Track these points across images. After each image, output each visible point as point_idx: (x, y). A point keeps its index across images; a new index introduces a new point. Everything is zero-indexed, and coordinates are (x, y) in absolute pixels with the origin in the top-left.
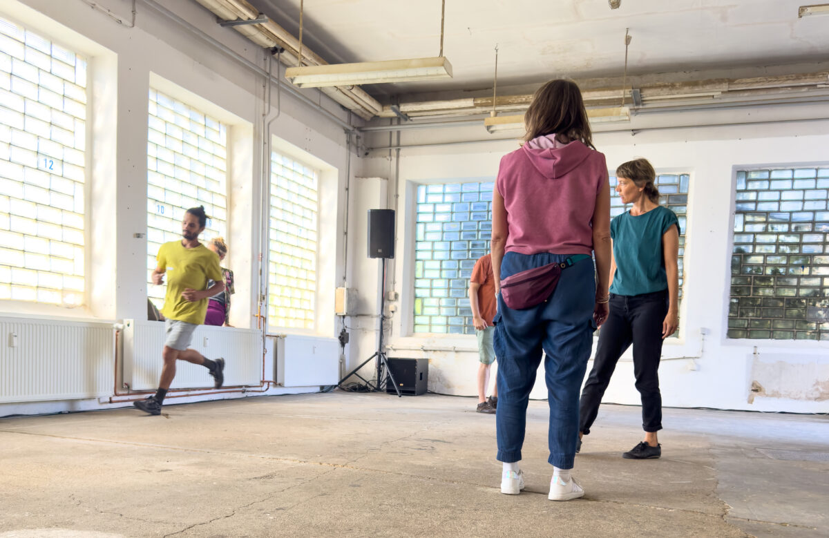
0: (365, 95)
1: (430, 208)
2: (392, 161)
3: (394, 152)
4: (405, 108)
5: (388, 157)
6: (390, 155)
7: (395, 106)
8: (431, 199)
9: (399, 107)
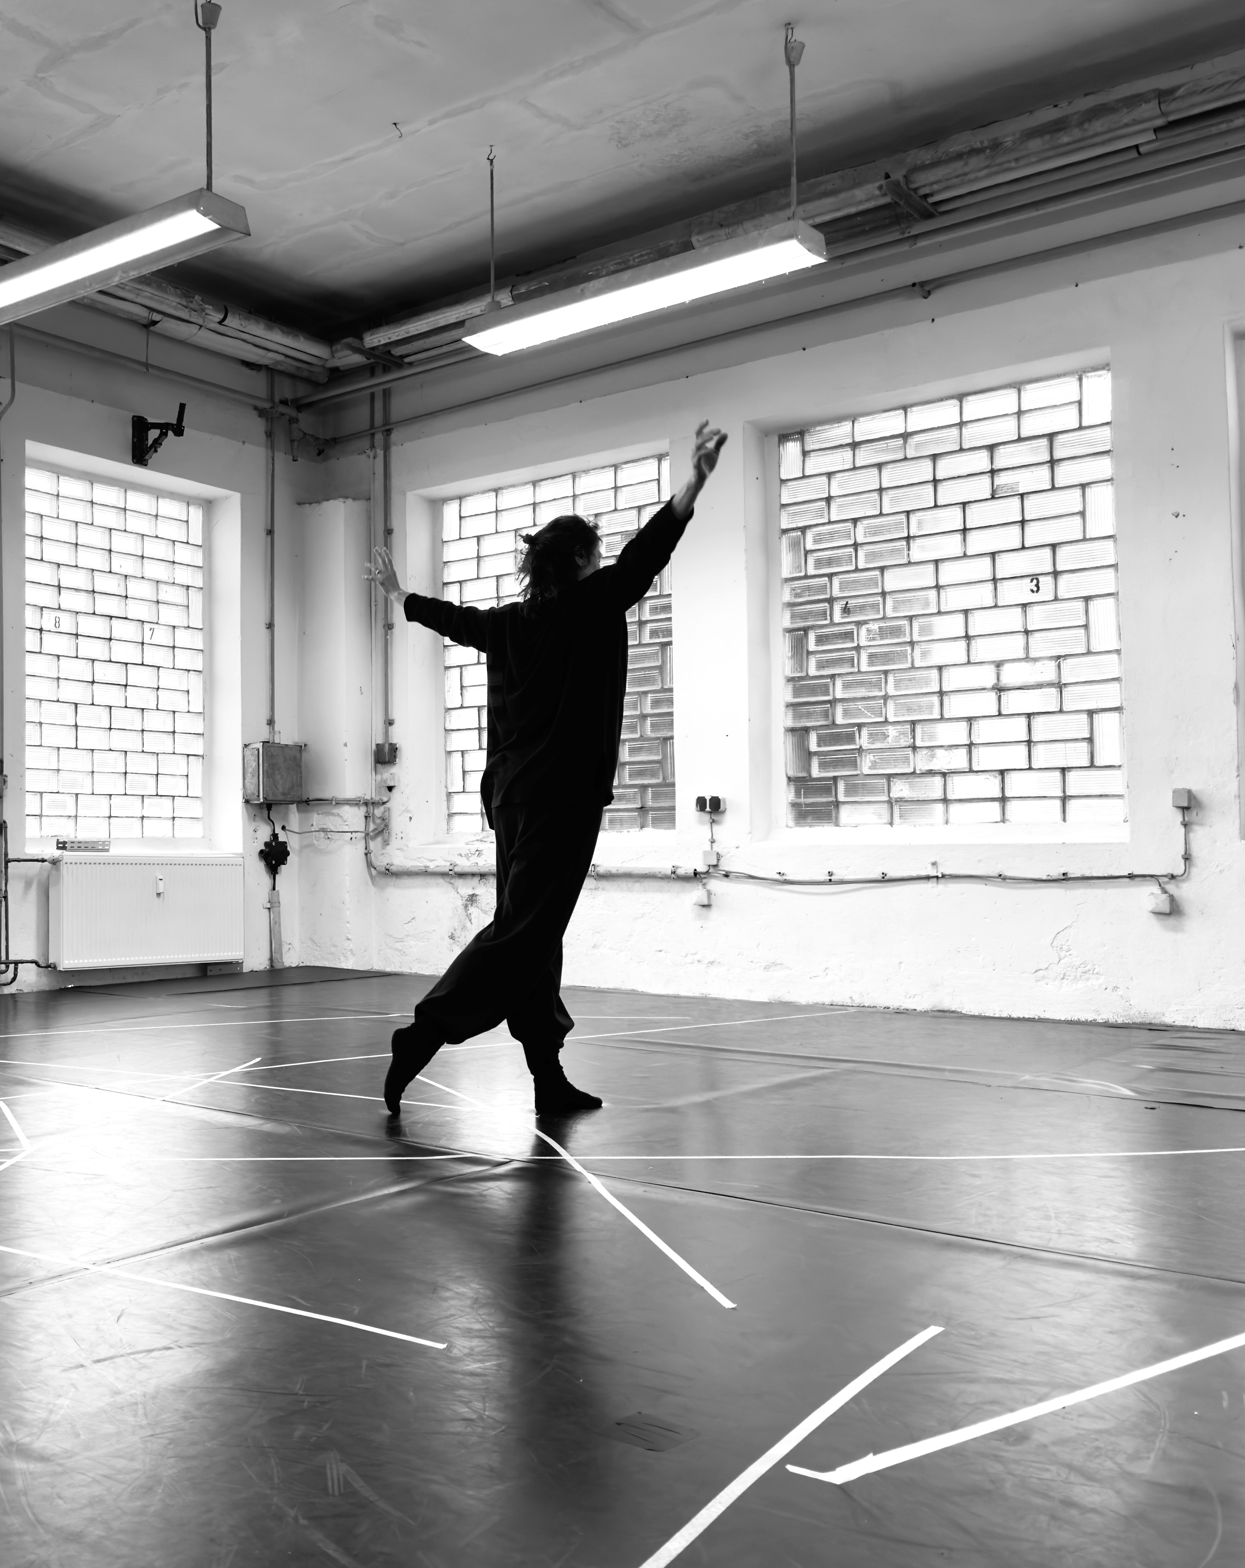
0: (270, 328)
1: (469, 549)
2: (377, 460)
3: (379, 438)
4: (376, 338)
5: (368, 452)
6: (373, 446)
7: (349, 340)
8: (472, 528)
9: (362, 339)
